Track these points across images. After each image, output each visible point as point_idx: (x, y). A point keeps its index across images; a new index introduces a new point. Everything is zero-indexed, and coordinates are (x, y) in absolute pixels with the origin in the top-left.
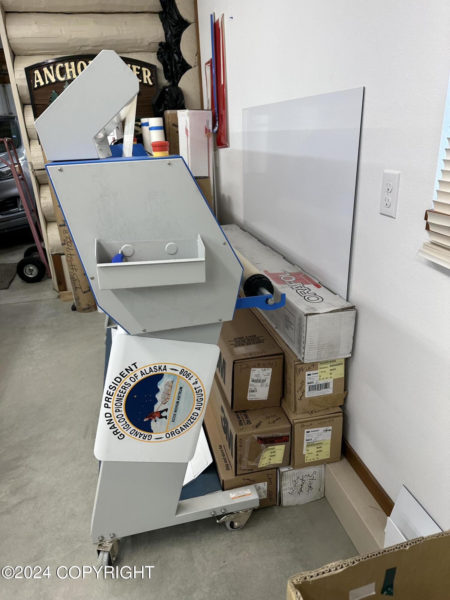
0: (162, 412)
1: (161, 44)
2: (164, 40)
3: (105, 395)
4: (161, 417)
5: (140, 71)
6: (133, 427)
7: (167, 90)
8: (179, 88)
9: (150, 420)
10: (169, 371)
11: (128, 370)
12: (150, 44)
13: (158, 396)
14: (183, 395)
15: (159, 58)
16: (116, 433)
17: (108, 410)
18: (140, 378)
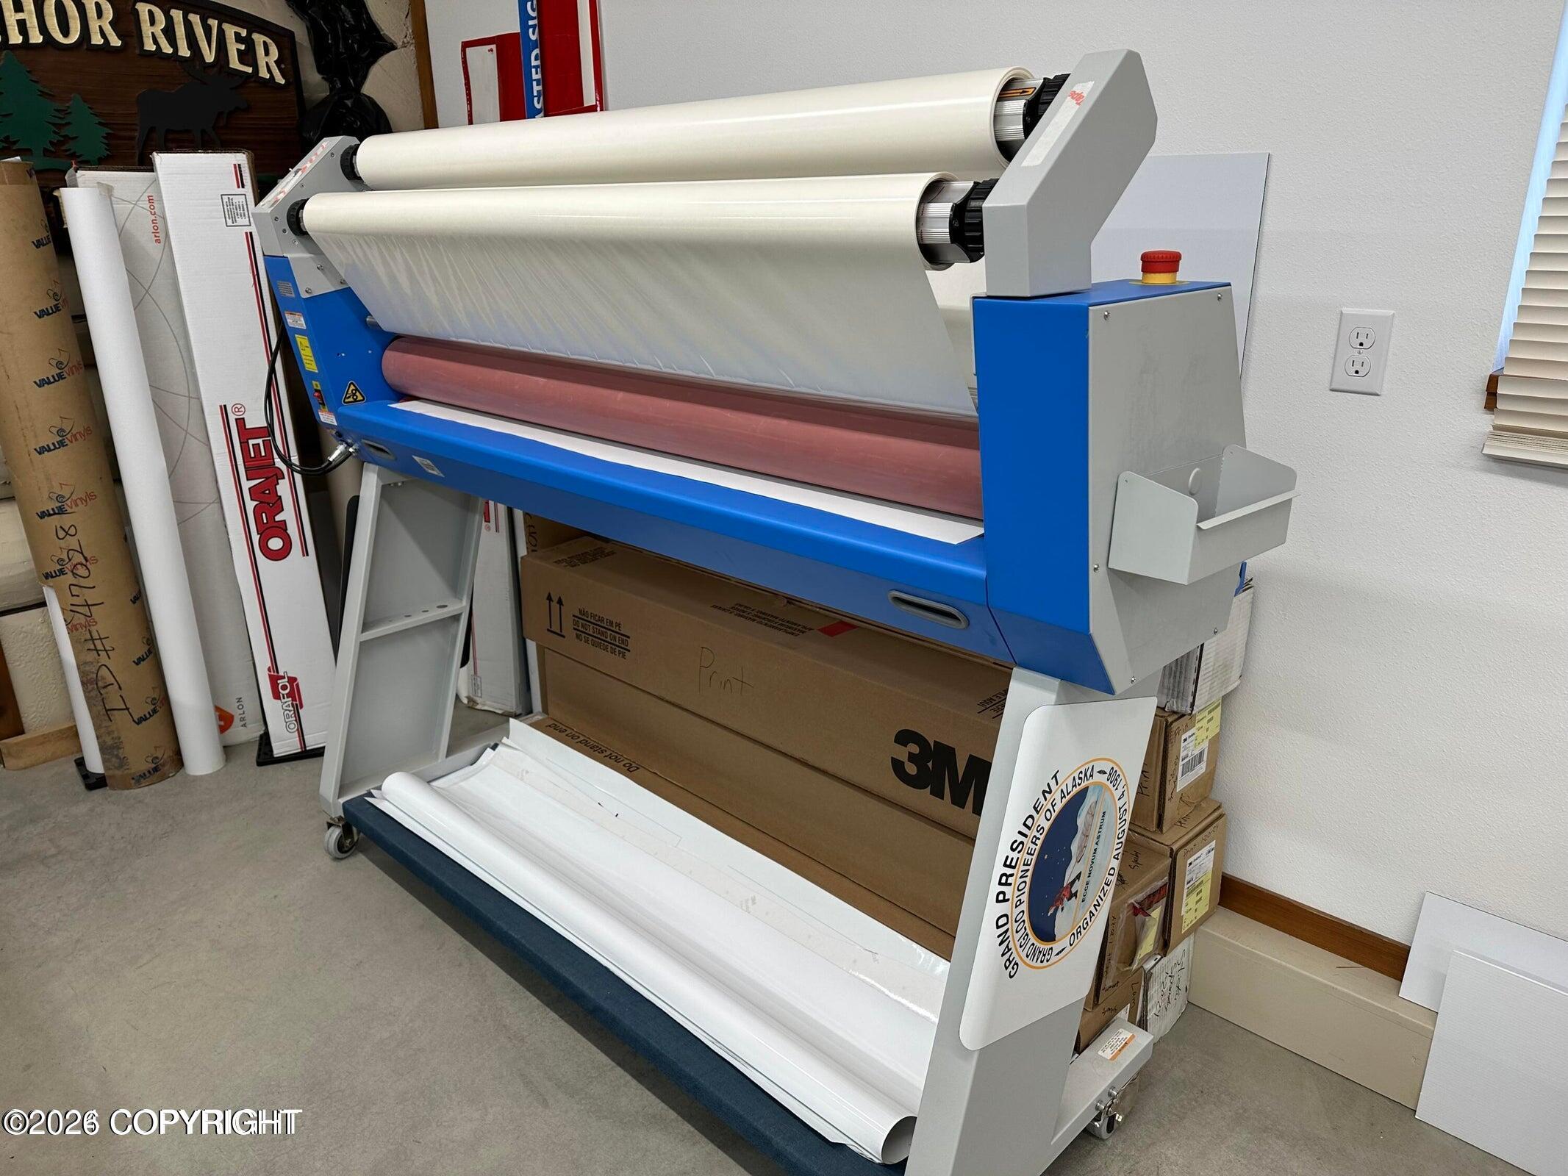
0: (1073, 882)
4: (1070, 896)
5: (249, 43)
6: (1032, 939)
10: (1095, 777)
11: (1047, 791)
13: (1074, 845)
14: (1104, 830)
16: (1009, 962)
17: (1004, 908)
18: (1058, 807)
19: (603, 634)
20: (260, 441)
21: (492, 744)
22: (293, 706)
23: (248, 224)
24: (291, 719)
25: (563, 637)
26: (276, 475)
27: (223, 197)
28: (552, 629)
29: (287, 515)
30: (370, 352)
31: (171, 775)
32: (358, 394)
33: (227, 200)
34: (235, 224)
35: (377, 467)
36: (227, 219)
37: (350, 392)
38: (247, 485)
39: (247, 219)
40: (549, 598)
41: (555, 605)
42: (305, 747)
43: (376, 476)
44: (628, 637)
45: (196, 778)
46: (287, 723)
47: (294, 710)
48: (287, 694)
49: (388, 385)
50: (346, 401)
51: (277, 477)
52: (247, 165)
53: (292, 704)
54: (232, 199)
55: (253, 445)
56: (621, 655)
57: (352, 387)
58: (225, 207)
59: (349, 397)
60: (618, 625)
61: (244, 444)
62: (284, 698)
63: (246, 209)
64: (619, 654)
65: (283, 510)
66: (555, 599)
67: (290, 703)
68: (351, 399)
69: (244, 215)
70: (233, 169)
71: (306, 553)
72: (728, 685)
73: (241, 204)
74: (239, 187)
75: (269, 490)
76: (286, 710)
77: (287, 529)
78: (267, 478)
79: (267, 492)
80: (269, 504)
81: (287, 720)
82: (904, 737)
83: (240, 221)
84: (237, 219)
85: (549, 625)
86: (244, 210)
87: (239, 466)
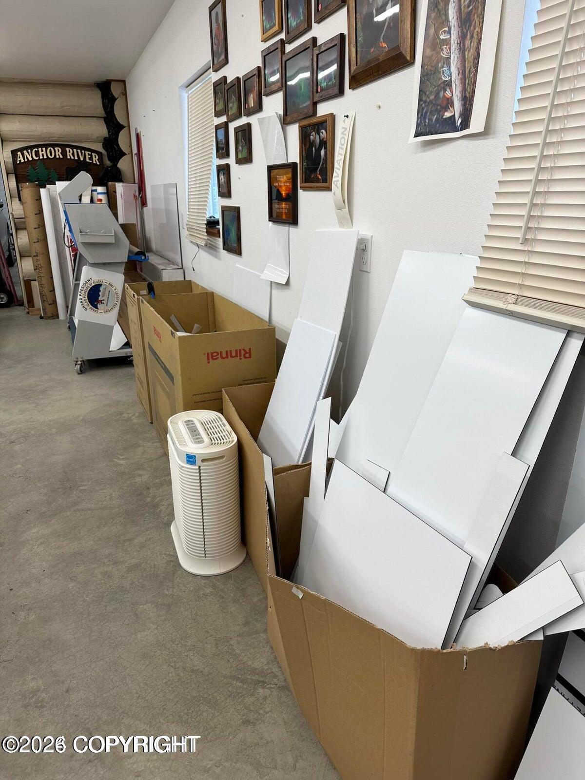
0: (102, 301)
1: (105, 138)
2: (107, 136)
3: (79, 291)
4: (102, 303)
5: (91, 155)
6: (90, 306)
7: (109, 169)
8: (118, 168)
9: (97, 304)
10: (104, 283)
11: (89, 281)
12: (97, 137)
13: (100, 293)
14: (110, 295)
15: (104, 147)
16: (84, 307)
17: (81, 297)
18: (93, 285)
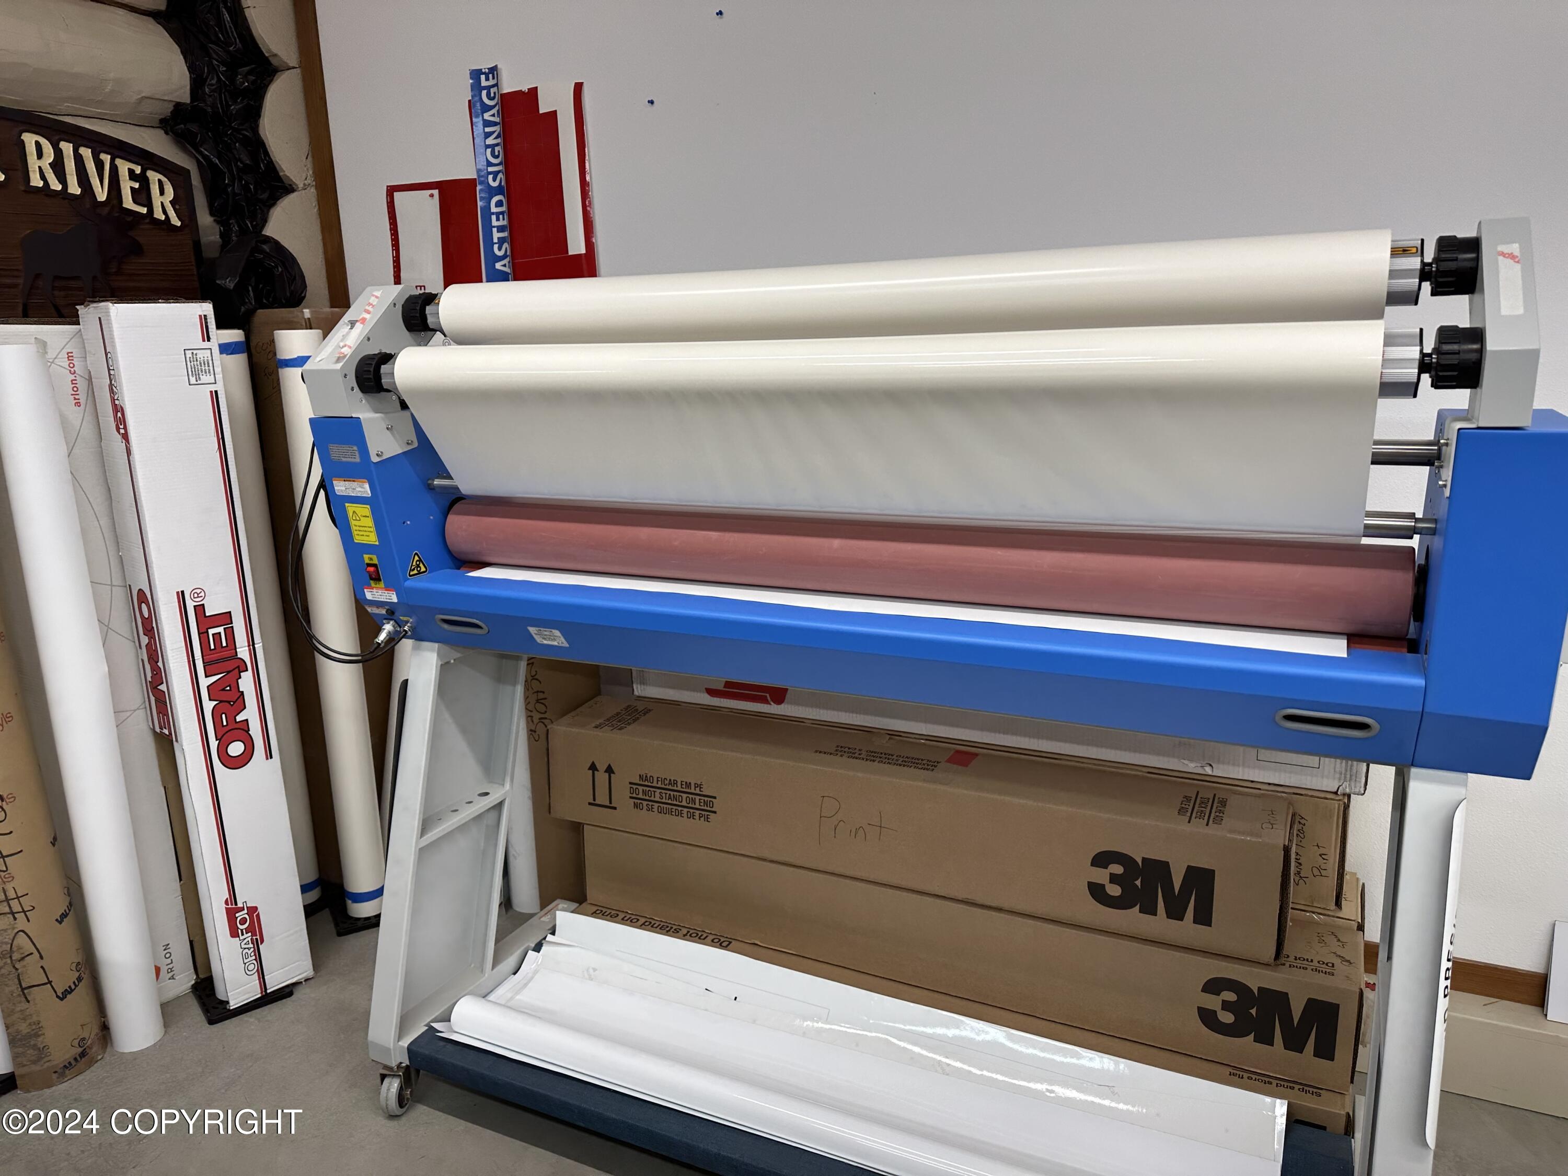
1: (178, 106)
2: (186, 98)
5: (144, 181)
19: (675, 798)
20: (221, 630)
21: (533, 945)
22: (253, 943)
23: (213, 381)
24: (250, 959)
25: (615, 808)
26: (238, 667)
27: (187, 352)
28: (597, 802)
29: (250, 714)
30: (432, 518)
31: (100, 1057)
32: (421, 565)
33: (190, 355)
34: (199, 382)
35: (436, 645)
36: (191, 377)
37: (414, 564)
38: (205, 682)
39: (212, 376)
40: (593, 767)
41: (602, 777)
42: (266, 989)
43: (436, 655)
44: (715, 798)
45: (135, 1055)
46: (245, 964)
47: (254, 947)
48: (245, 929)
49: (449, 552)
50: (411, 574)
51: (239, 670)
52: (213, 316)
53: (251, 939)
54: (196, 354)
55: (213, 635)
56: (702, 819)
57: (417, 558)
58: (189, 363)
59: (414, 569)
60: (699, 786)
61: (203, 634)
62: (243, 935)
63: (211, 365)
64: (700, 817)
65: (245, 708)
66: (602, 767)
67: (250, 938)
68: (415, 572)
69: (209, 372)
70: (198, 320)
71: (269, 755)
72: (861, 832)
73: (206, 359)
74: (204, 340)
75: (229, 686)
76: (245, 948)
77: (249, 730)
78: (228, 672)
79: (228, 688)
80: (229, 702)
81: (245, 961)
82: (1101, 860)
83: (205, 378)
84: (201, 376)
85: (592, 797)
86: (209, 366)
87: (196, 661)
